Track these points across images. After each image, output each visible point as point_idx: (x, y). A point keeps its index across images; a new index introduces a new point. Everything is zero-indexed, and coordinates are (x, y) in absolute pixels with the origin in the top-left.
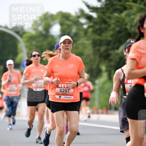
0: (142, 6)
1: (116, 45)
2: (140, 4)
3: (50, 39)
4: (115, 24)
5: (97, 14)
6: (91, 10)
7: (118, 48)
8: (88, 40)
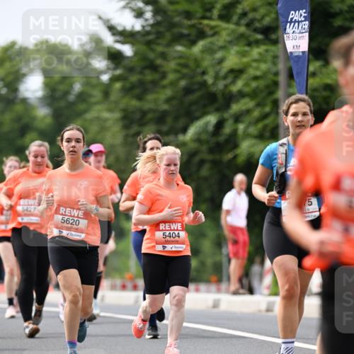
0: (242, 29)
1: (181, 123)
2: (238, 24)
3: (19, 108)
4: (176, 71)
5: (133, 47)
6: (118, 38)
7: (184, 130)
8: (110, 110)
